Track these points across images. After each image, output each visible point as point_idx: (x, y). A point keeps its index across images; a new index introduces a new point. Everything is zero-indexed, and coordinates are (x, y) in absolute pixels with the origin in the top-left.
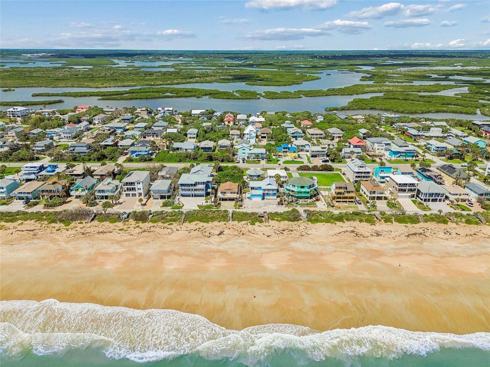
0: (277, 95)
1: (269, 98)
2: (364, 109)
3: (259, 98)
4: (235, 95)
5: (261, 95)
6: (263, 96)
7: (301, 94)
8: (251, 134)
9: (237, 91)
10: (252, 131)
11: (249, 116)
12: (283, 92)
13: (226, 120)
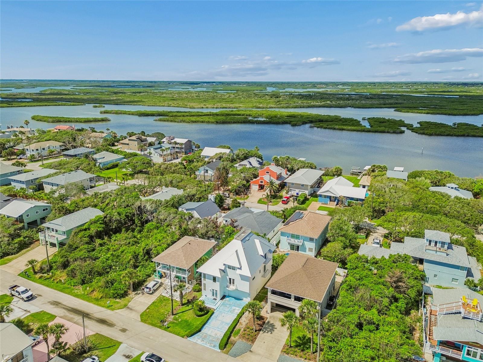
0: (443, 130)
1: (423, 134)
3: (403, 132)
4: (361, 125)
5: (410, 126)
6: (412, 129)
8: (231, 281)
9: (369, 119)
10: (234, 268)
12: (458, 124)
13: (255, 182)
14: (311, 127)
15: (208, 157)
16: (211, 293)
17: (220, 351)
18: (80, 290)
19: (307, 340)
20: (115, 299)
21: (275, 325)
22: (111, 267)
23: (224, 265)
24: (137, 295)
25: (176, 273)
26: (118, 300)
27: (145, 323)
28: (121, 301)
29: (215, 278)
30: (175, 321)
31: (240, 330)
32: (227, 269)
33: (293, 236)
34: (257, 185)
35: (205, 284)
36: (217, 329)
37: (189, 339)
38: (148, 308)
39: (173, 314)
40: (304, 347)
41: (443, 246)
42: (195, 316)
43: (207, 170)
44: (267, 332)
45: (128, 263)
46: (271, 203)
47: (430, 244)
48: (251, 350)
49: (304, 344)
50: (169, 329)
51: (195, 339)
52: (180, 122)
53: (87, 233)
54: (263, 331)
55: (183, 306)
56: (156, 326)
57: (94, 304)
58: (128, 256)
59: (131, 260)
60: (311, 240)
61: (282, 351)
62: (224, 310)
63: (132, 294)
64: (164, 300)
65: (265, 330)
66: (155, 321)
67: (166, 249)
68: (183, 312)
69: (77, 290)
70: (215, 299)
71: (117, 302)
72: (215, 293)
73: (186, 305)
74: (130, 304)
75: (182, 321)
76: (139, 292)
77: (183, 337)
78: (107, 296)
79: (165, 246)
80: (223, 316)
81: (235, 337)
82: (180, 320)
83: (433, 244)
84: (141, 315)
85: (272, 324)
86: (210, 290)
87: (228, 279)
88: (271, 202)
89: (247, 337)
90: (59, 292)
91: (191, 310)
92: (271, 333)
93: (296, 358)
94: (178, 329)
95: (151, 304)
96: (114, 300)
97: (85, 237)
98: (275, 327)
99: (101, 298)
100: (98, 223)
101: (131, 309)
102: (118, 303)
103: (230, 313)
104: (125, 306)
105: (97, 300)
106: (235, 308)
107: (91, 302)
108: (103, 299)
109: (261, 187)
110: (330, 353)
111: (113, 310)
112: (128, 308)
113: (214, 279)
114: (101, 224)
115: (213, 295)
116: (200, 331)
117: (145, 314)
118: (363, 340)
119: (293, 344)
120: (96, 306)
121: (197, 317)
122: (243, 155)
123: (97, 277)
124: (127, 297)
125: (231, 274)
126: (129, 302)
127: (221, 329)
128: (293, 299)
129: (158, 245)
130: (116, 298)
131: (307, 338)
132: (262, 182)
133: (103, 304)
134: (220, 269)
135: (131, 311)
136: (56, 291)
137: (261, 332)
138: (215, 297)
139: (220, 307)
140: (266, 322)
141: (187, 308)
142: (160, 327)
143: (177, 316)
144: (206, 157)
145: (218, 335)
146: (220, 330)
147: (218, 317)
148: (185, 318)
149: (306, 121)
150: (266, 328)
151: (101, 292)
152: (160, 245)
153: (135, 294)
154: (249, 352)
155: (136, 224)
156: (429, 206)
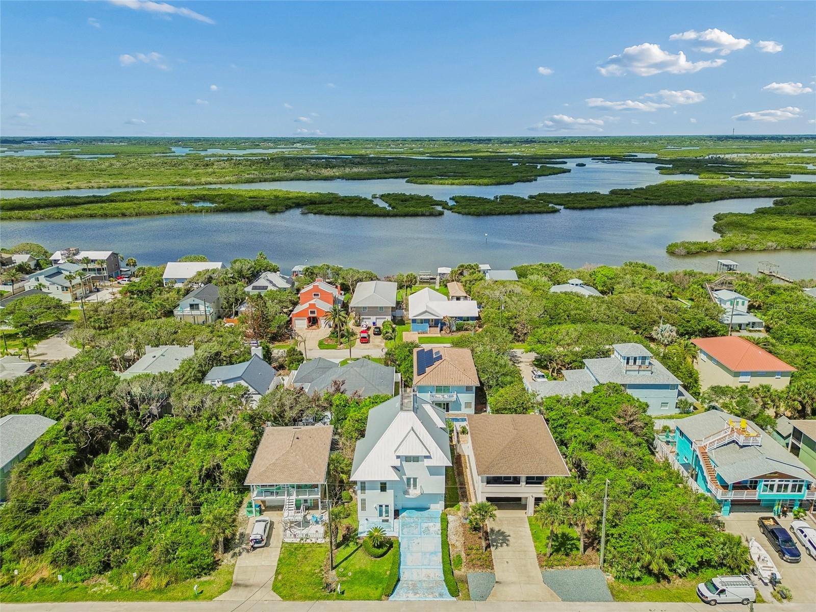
0: (488, 207)
1: (469, 214)
2: (799, 248)
3: (441, 214)
4: (377, 206)
5: (444, 205)
6: (451, 209)
7: (551, 203)
8: (412, 482)
9: (382, 196)
10: (416, 459)
11: (407, 284)
12: (501, 197)
13: (300, 315)
14: (303, 214)
15: (181, 280)
16: (377, 513)
17: (454, 599)
18: (104, 583)
19: (562, 537)
20: (198, 578)
21: (505, 531)
22: (143, 522)
23: (398, 457)
24: (239, 557)
25: (297, 496)
26: (204, 578)
27: (294, 600)
28: (212, 578)
29: (385, 484)
30: (344, 579)
31: (459, 556)
32: (404, 463)
33: (439, 389)
34: (305, 319)
35: (363, 501)
36: (423, 567)
37: (391, 598)
38: (277, 573)
39: (333, 568)
40: (565, 549)
41: (643, 363)
42: (374, 559)
43: (198, 305)
44: (501, 546)
45: (181, 503)
46: (342, 345)
47: (628, 363)
48: (497, 580)
49: (563, 544)
50: (345, 595)
51: (400, 595)
52: (41, 219)
53: (48, 468)
54: (493, 546)
55: (339, 549)
56: (318, 599)
57: (160, 600)
58: (176, 492)
59: (184, 496)
60: (468, 389)
61: (541, 566)
62: (413, 534)
63: (227, 559)
64: (295, 549)
65: (495, 544)
66: (310, 591)
67: (251, 458)
68: (346, 559)
69: (95, 586)
70: (387, 521)
71: (206, 582)
72: (384, 510)
73: (343, 547)
74: (237, 577)
75: (355, 574)
76: (237, 550)
77: (380, 599)
78: (177, 578)
79: (245, 454)
80: (418, 543)
81: (460, 570)
82: (350, 574)
83: (631, 362)
84: (275, 589)
85: (499, 531)
86: (376, 508)
87: (405, 480)
88: (341, 343)
89: (479, 563)
90: (56, 604)
91: (359, 551)
92: (507, 545)
93: (568, 569)
94: (359, 589)
95: (278, 564)
96: (198, 580)
97: (50, 477)
98: (507, 534)
99: (168, 584)
100: (60, 441)
101: (246, 586)
102: (209, 583)
103: (425, 536)
104: (230, 585)
105: (159, 591)
106: (426, 525)
107: (152, 598)
108: (171, 587)
109: (313, 321)
110: (622, 544)
111: (211, 598)
112: (237, 585)
113: (383, 487)
114: (66, 442)
115: (381, 515)
116: (399, 580)
117: (279, 585)
118: (651, 512)
119: (549, 551)
120: (168, 603)
121: (378, 559)
122: (249, 269)
123: (131, 547)
124: (220, 567)
125: (411, 470)
126: (232, 573)
127: (429, 565)
128: (523, 484)
129: (229, 455)
130: (199, 575)
131: (559, 535)
132: (312, 312)
133: (180, 594)
134: (392, 467)
135: (248, 589)
136: (49, 604)
137: (493, 549)
138: (384, 518)
139: (402, 530)
140: (489, 531)
141: (349, 550)
142: (327, 598)
143: (341, 569)
144: (176, 281)
145: (432, 575)
146: (429, 567)
147: (411, 548)
148: (357, 567)
149: (291, 204)
150: (494, 540)
151: (160, 574)
152: (233, 454)
153: (232, 557)
154: (496, 585)
155: (132, 429)
156: (573, 313)
